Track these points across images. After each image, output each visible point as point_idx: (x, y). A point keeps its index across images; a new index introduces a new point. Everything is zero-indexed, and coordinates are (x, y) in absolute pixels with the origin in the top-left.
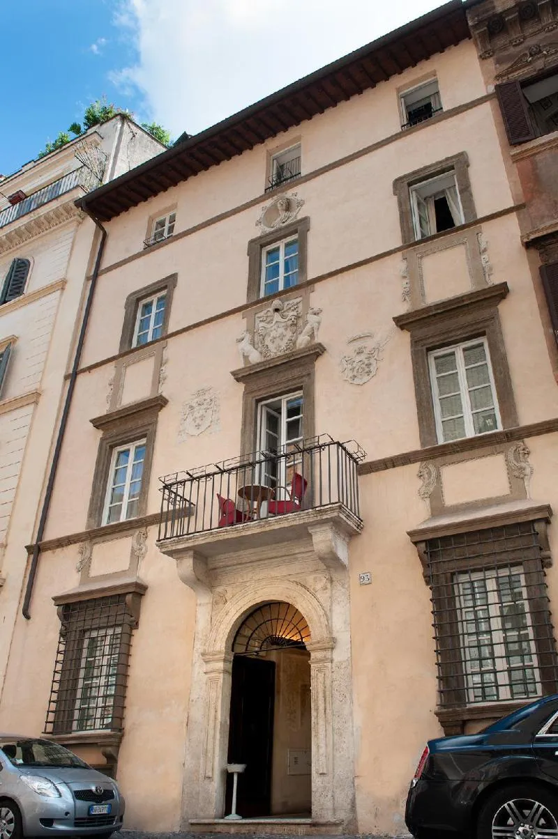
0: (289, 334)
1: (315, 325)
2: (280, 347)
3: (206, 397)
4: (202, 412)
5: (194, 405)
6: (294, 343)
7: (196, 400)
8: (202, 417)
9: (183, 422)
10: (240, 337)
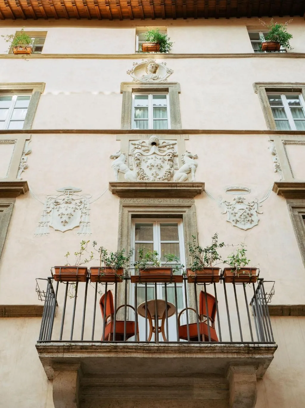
0: (167, 166)
1: (193, 167)
2: (157, 175)
3: (74, 197)
4: (70, 211)
5: (60, 201)
6: (172, 176)
7: (63, 197)
8: (70, 216)
9: (45, 214)
10: (115, 154)
